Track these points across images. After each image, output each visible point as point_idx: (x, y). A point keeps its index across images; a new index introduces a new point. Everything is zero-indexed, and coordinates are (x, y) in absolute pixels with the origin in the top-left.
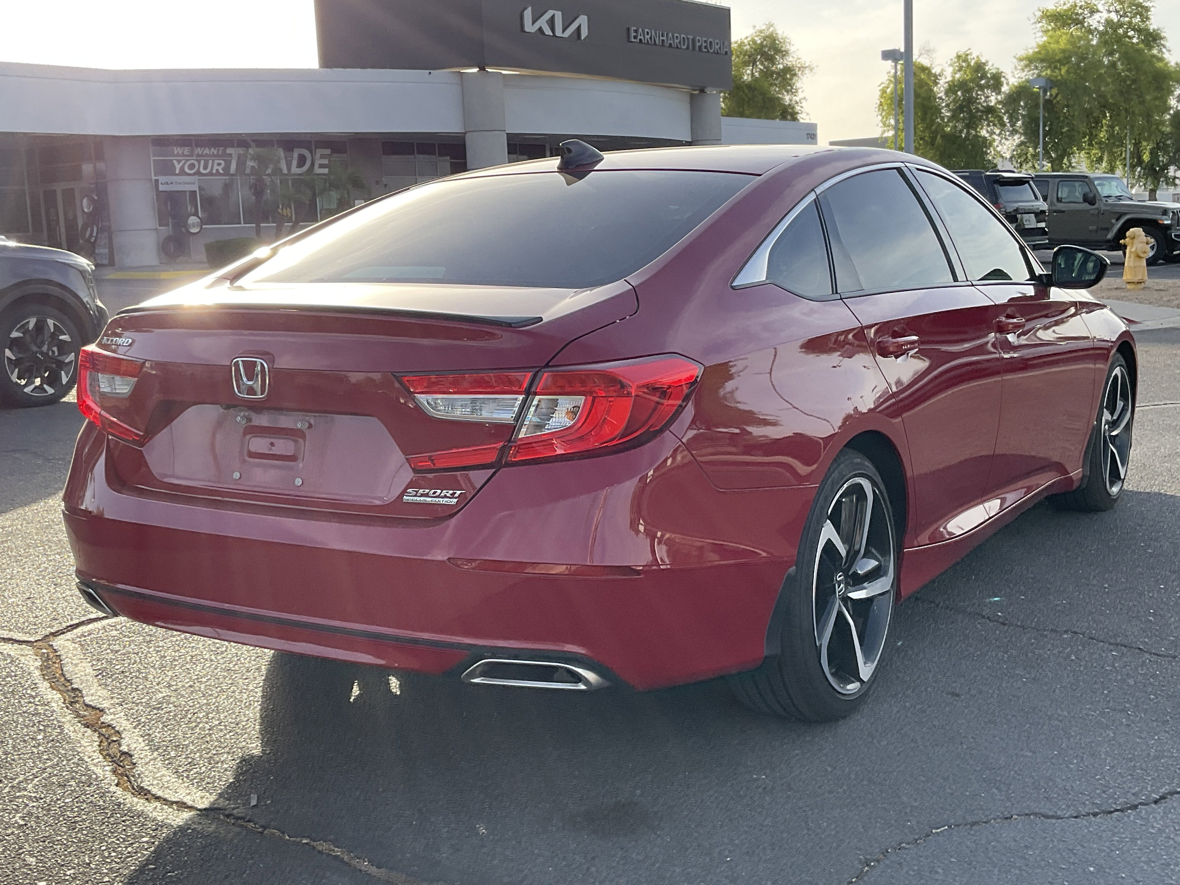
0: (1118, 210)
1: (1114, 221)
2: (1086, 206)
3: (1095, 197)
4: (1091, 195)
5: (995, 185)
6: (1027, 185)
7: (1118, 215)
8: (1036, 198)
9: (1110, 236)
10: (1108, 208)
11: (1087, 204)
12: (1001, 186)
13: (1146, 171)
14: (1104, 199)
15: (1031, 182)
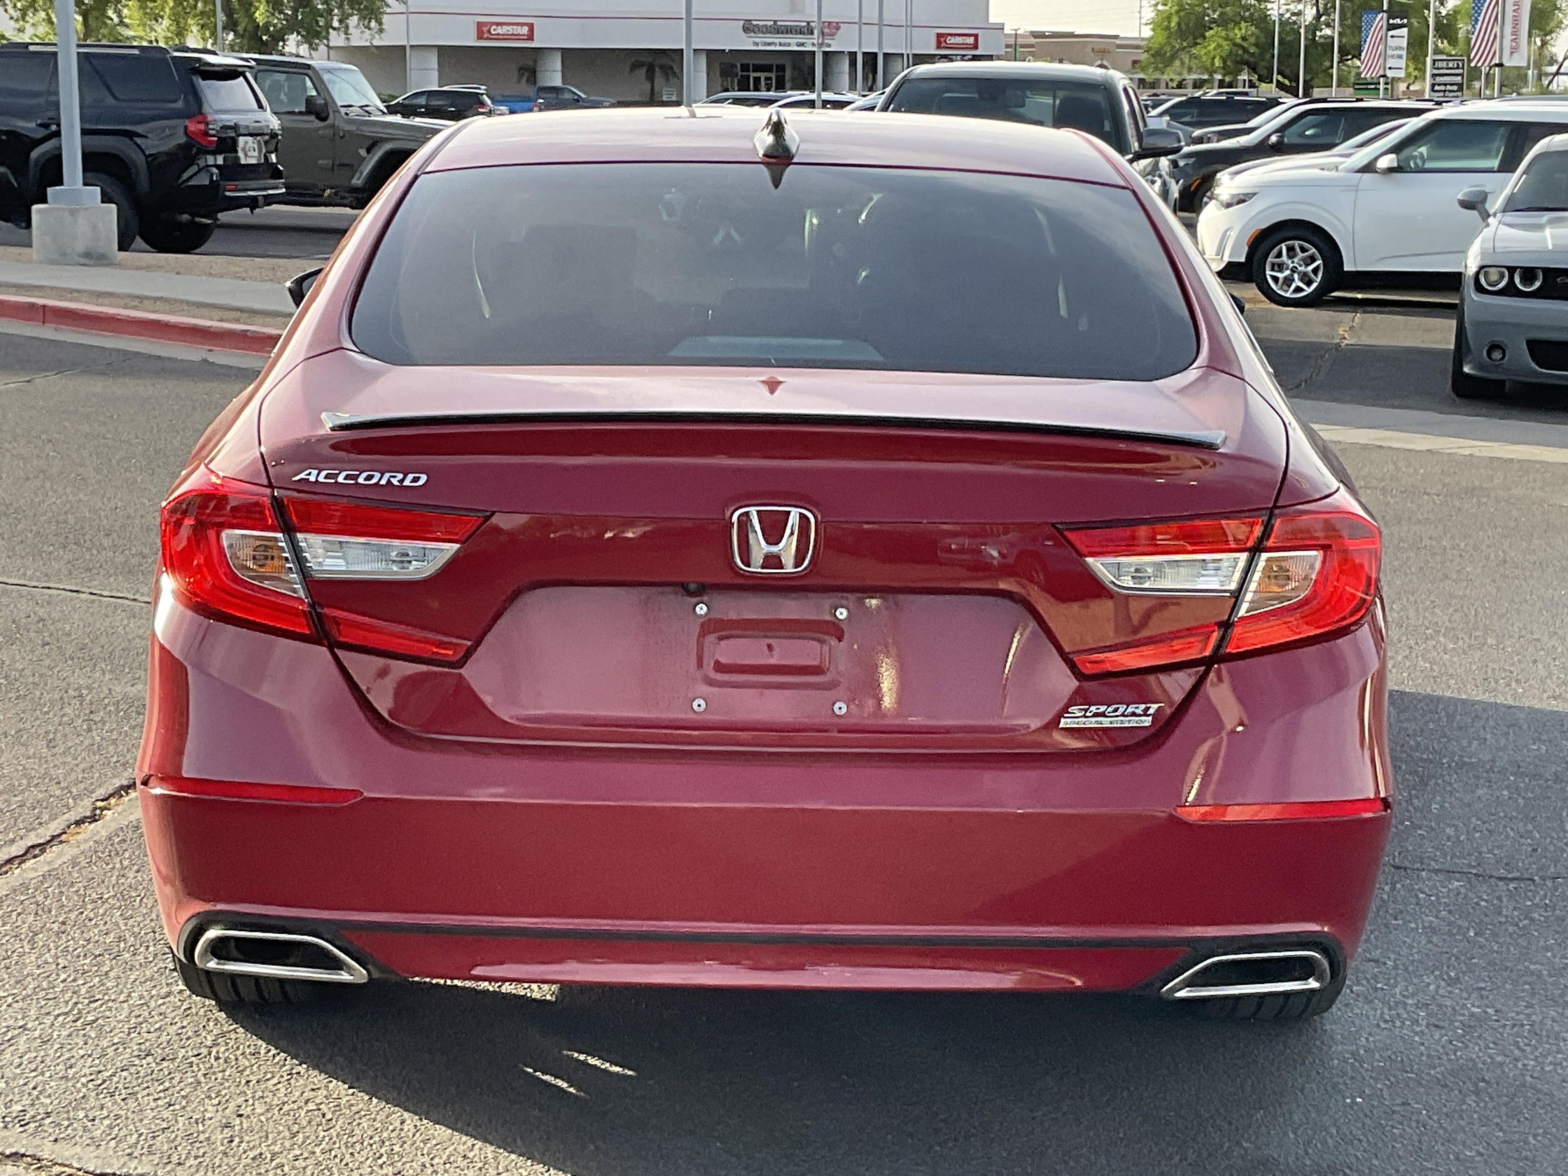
0: (367, 131)
1: (363, 152)
2: (312, 123)
3: (326, 104)
4: (321, 101)
5: (194, 78)
6: (241, 79)
7: (371, 142)
8: (260, 106)
9: (358, 181)
10: (353, 128)
11: (313, 118)
12: (204, 79)
13: (245, 41)
14: (343, 110)
15: (248, 75)
